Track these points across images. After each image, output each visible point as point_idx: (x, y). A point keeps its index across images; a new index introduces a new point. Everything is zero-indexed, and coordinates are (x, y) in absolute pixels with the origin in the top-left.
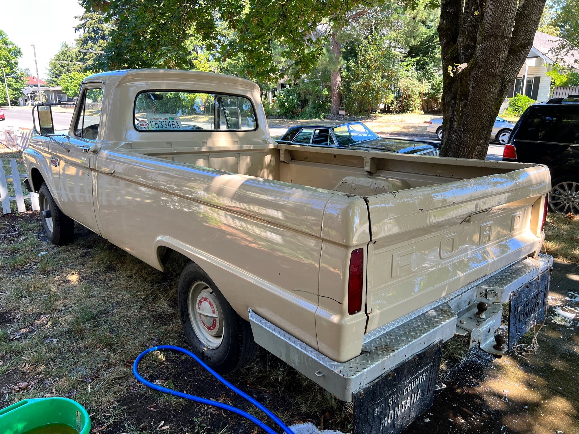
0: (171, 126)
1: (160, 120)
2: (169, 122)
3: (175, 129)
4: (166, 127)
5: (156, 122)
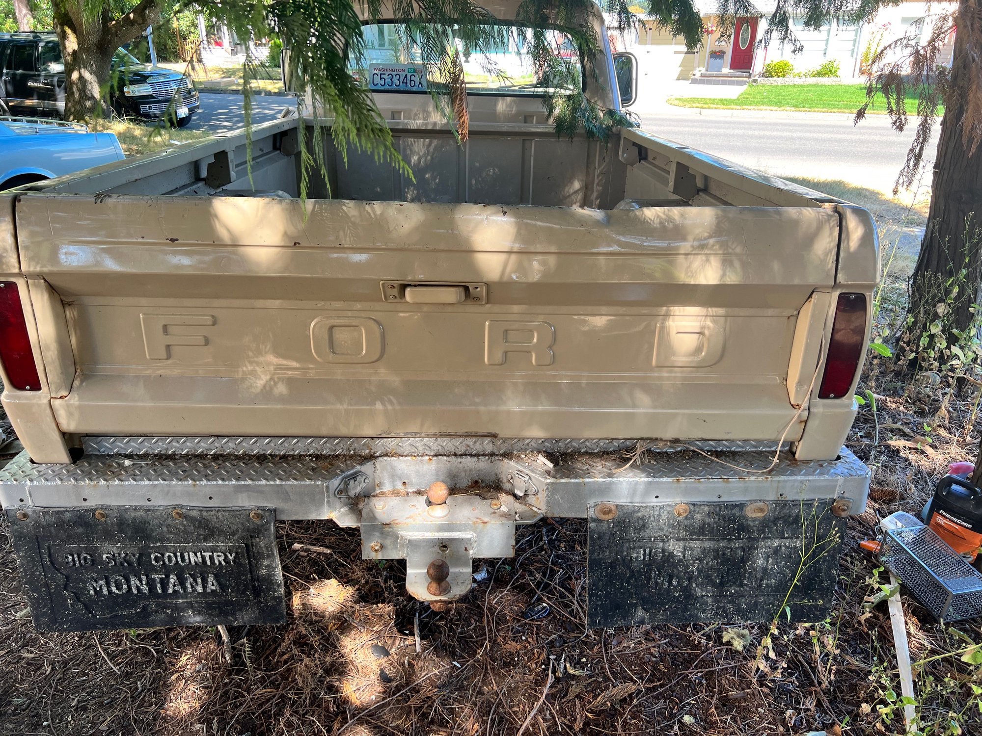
0: (406, 83)
1: (390, 72)
2: (406, 76)
3: (414, 89)
4: (398, 84)
5: (382, 76)
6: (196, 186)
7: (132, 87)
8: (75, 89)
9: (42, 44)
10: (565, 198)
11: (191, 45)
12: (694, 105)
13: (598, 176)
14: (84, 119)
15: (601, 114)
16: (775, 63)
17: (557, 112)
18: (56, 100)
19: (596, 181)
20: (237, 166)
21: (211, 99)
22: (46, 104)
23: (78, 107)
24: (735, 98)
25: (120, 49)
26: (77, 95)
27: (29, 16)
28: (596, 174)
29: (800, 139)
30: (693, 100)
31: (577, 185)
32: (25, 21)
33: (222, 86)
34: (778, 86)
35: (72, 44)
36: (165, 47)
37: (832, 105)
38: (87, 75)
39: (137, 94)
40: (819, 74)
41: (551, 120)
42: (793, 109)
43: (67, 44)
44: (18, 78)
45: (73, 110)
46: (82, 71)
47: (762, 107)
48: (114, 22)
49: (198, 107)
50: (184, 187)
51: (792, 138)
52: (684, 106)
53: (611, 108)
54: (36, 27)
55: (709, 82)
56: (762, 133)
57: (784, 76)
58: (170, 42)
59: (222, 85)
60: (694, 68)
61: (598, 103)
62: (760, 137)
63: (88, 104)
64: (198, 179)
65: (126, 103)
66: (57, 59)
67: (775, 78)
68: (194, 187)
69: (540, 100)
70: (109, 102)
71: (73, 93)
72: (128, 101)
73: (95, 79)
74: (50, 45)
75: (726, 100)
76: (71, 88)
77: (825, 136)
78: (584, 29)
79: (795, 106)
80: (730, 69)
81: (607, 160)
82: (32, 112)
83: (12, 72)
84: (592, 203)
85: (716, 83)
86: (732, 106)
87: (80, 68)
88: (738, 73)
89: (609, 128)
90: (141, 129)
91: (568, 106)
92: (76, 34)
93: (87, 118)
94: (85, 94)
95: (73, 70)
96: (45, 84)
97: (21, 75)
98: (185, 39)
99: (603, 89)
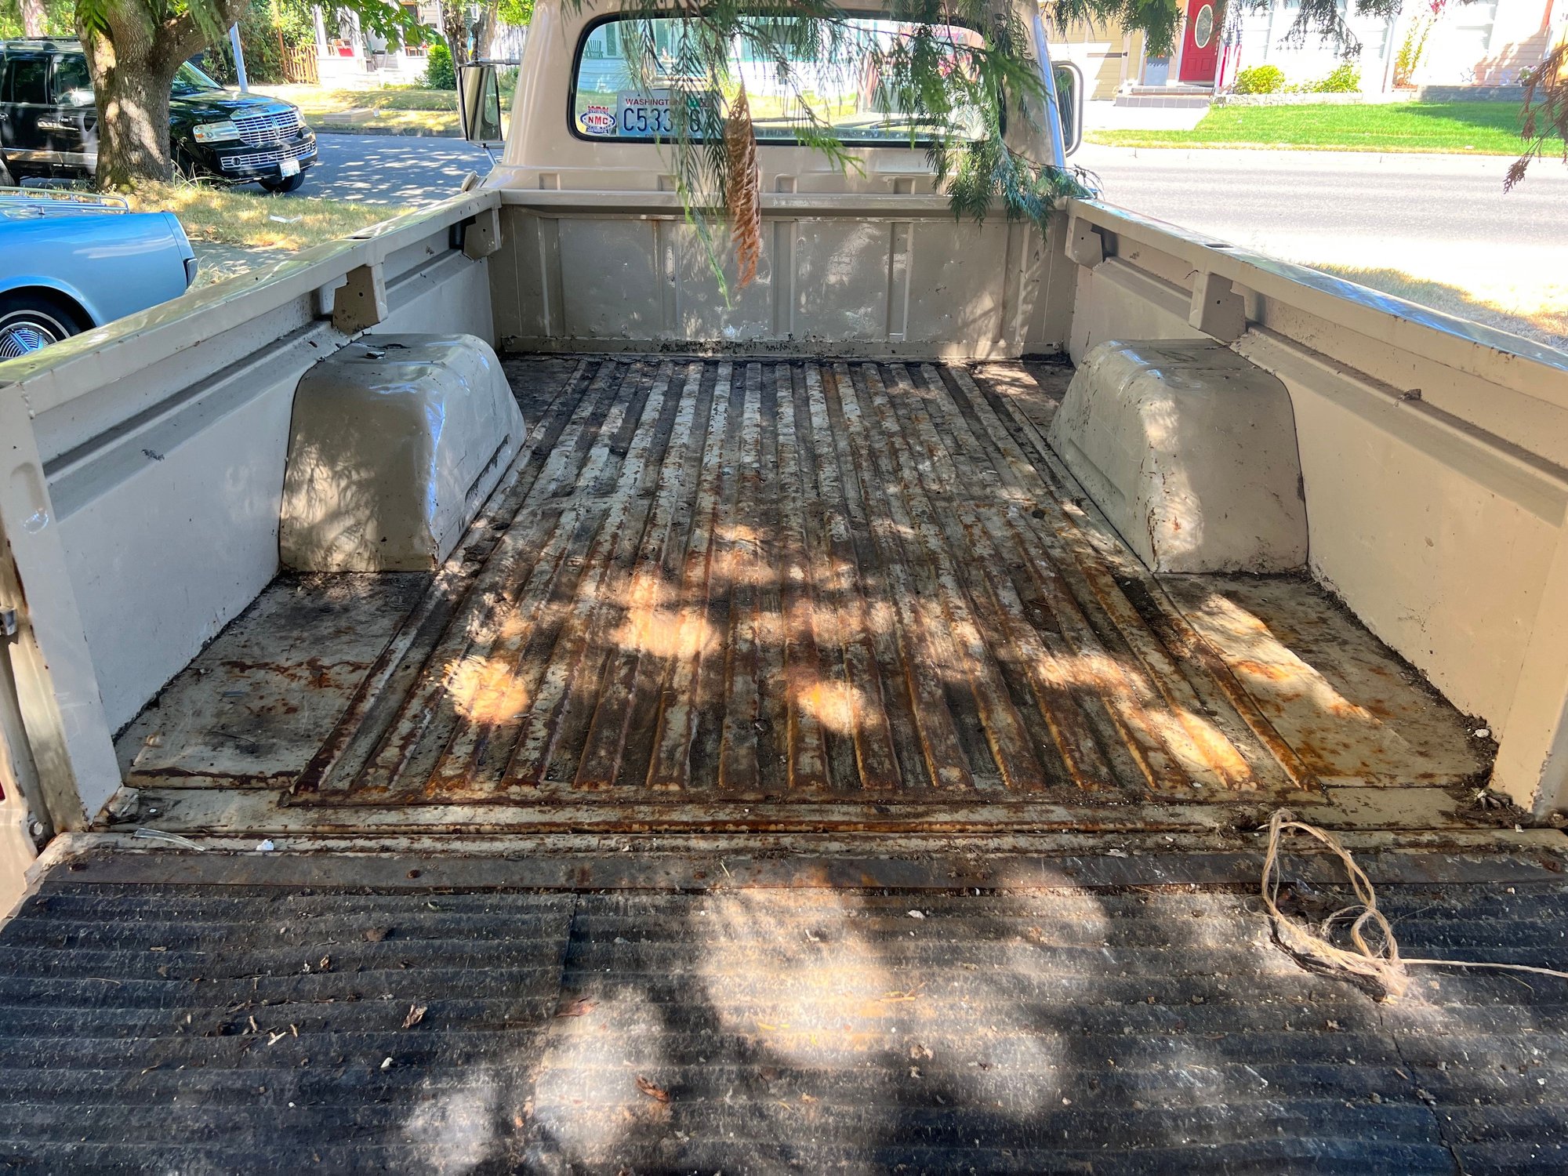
1: (654, 106)
5: (642, 113)
6: (315, 332)
7: (206, 127)
8: (112, 133)
9: (58, 59)
10: (966, 324)
11: (301, 55)
12: (1126, 142)
13: (1026, 287)
14: (127, 183)
15: (1033, 175)
16: (1254, 69)
17: (952, 174)
18: (82, 151)
19: (1023, 294)
20: (389, 284)
21: (336, 143)
22: (67, 158)
23: (118, 163)
24: (1192, 128)
25: (186, 64)
26: (115, 142)
27: (40, 12)
28: (1023, 281)
29: (1309, 197)
30: (1124, 133)
31: (987, 302)
32: (34, 21)
33: (354, 122)
34: (1259, 108)
35: (105, 58)
36: (261, 60)
37: (1354, 138)
38: (132, 109)
39: (215, 139)
40: (1327, 87)
41: (943, 187)
42: (1289, 146)
43: (98, 58)
44: (20, 114)
45: (109, 167)
46: (124, 102)
47: (1237, 144)
48: (174, 21)
49: (314, 158)
50: (293, 334)
51: (1296, 196)
52: (1109, 144)
53: (1050, 163)
54: (51, 29)
55: (1145, 104)
56: (1244, 188)
57: (1269, 91)
58: (267, 51)
59: (353, 120)
60: (1120, 81)
61: (1027, 155)
62: (1241, 195)
63: (135, 157)
64: (318, 317)
65: (198, 154)
66: (83, 82)
67: (1255, 95)
68: (310, 335)
69: (924, 151)
70: (168, 154)
71: (109, 139)
72: (201, 150)
73: (146, 115)
74: (72, 60)
75: (1177, 133)
76: (106, 130)
77: (1351, 191)
78: (1004, 23)
79: (1294, 142)
80: (1181, 80)
81: (1042, 256)
82: (44, 171)
83: (10, 104)
84: (1014, 332)
85: (1158, 104)
86: (1189, 143)
87: (120, 98)
88: (1192, 87)
89: (1048, 200)
90: (223, 198)
91: (974, 161)
92: (113, 42)
93: (133, 181)
94: (128, 142)
95: (109, 101)
96: (65, 124)
97: (26, 110)
98: (292, 45)
99: (1036, 130)
